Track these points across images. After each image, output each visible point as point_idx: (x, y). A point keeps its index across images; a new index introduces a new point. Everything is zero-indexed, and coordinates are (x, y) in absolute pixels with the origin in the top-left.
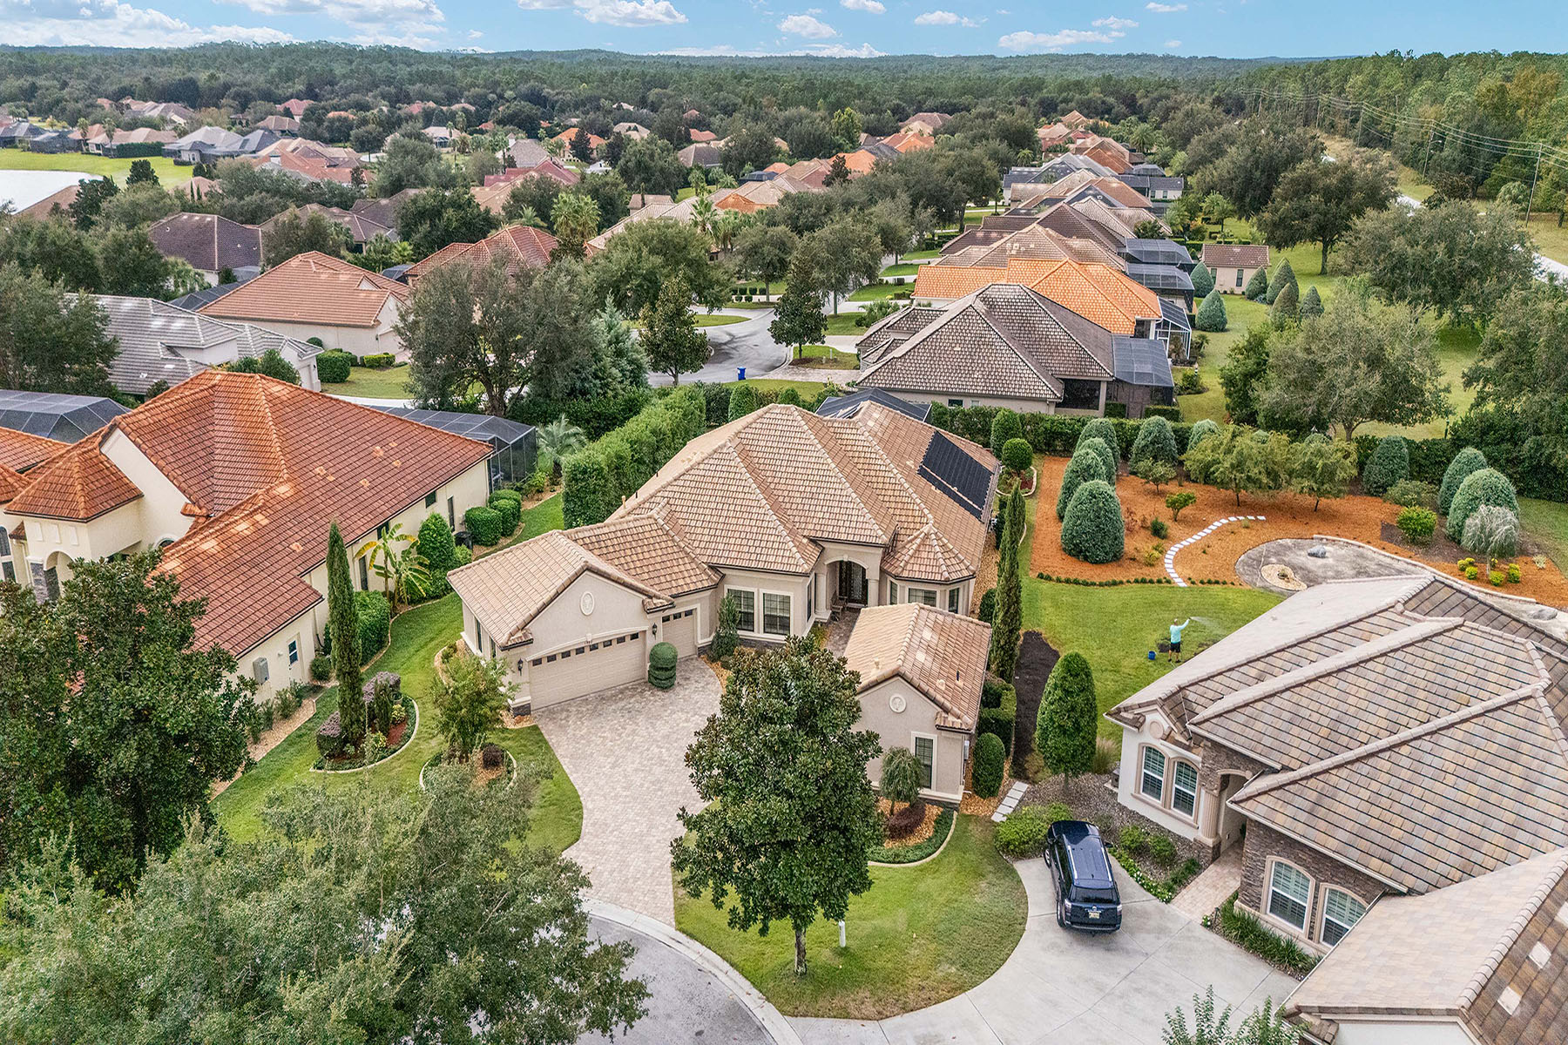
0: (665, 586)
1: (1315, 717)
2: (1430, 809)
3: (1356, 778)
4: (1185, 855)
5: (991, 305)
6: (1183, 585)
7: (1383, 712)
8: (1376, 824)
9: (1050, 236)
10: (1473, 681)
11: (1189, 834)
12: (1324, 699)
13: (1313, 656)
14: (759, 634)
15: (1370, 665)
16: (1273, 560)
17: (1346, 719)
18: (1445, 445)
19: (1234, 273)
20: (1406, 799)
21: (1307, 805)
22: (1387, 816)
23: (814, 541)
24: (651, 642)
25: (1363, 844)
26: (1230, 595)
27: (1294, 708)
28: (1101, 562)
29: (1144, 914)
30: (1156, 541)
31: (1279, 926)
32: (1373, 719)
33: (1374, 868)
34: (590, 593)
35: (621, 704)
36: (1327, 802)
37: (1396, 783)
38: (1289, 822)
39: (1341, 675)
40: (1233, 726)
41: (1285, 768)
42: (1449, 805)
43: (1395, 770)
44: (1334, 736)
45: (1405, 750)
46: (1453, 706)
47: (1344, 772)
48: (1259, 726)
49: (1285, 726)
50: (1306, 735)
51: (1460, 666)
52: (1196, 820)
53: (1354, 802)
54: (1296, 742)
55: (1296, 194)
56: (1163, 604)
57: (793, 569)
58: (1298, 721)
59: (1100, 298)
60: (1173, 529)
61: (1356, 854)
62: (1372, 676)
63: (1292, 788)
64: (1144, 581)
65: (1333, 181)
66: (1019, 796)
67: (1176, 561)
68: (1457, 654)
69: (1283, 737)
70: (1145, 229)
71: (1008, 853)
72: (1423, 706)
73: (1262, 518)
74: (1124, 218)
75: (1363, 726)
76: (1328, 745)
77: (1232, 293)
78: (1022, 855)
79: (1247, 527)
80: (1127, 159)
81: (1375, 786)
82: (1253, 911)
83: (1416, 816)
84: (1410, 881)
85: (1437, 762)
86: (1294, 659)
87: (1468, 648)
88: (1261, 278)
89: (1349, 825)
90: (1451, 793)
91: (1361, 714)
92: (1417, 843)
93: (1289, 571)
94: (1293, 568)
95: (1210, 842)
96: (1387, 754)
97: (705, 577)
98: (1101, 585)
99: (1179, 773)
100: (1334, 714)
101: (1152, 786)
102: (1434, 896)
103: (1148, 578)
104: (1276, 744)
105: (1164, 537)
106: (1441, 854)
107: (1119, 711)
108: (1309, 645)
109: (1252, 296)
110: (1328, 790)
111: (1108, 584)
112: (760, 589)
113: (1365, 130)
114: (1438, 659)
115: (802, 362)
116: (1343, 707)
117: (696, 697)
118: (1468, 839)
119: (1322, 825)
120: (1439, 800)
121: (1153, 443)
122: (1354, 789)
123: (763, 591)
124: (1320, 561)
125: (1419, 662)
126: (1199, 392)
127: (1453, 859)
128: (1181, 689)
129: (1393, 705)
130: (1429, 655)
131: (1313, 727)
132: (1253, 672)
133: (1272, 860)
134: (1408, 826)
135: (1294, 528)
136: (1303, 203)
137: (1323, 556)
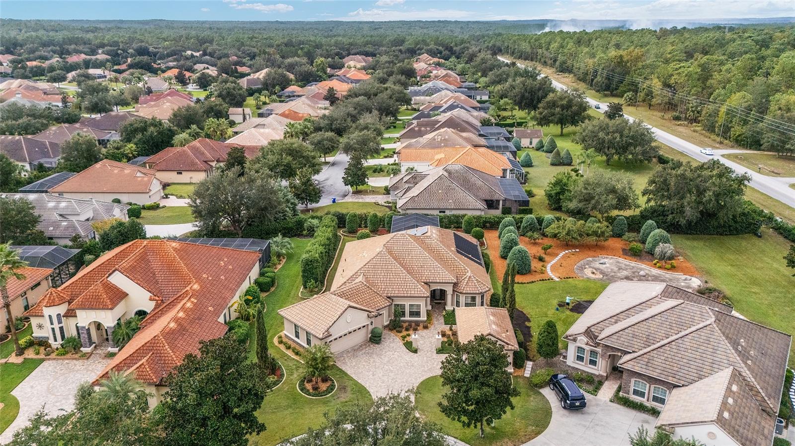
0: (373, 307)
1: (641, 335)
2: (685, 361)
3: (659, 353)
4: (596, 379)
5: (450, 173)
6: (557, 280)
7: (663, 332)
8: (669, 367)
9: (452, 132)
10: (691, 320)
11: (597, 373)
12: (643, 329)
13: (633, 314)
14: (407, 318)
15: (656, 317)
16: (587, 266)
17: (651, 335)
18: (638, 218)
19: (528, 140)
20: (676, 358)
21: (645, 363)
22: (672, 364)
23: (426, 283)
24: (370, 327)
25: (665, 373)
26: (577, 282)
27: (633, 333)
28: (525, 274)
29: (590, 400)
30: (542, 263)
31: (637, 399)
32: (661, 334)
33: (670, 380)
34: (351, 315)
35: (364, 351)
36: (651, 361)
37: (673, 354)
38: (640, 369)
39: (647, 321)
40: (613, 340)
41: (634, 352)
42: (690, 359)
43: (671, 350)
44: (648, 340)
45: (673, 343)
46: (685, 328)
47: (655, 352)
48: (622, 339)
49: (631, 339)
50: (639, 341)
51: (685, 315)
52: (598, 368)
53: (660, 361)
54: (636, 343)
55: (549, 107)
56: (553, 288)
57: (423, 295)
58: (635, 336)
59: (486, 162)
60: (547, 258)
61: (664, 376)
62: (657, 321)
63: (639, 358)
64: (543, 280)
65: (564, 102)
66: (531, 366)
67: (552, 271)
68: (684, 312)
69: (631, 342)
70: (484, 120)
71: (536, 387)
72: (676, 329)
73: (578, 250)
74: (474, 117)
75: (657, 336)
76: (648, 343)
77: (528, 148)
78: (541, 387)
79: (573, 255)
80: (459, 80)
81: (666, 355)
82: (627, 395)
83: (681, 363)
84: (683, 383)
85: (684, 346)
86: (627, 315)
87: (687, 310)
88: (541, 142)
89: (660, 368)
90: (690, 355)
91: (656, 333)
92: (683, 371)
93: (594, 271)
94: (595, 269)
95: (605, 375)
96: (668, 345)
97: (387, 302)
98: (528, 283)
99: (591, 354)
100: (647, 334)
101: (580, 358)
102: (691, 386)
103: (544, 279)
104: (629, 345)
105: (544, 261)
106: (691, 373)
107: (567, 337)
108: (631, 310)
109: (538, 149)
110: (651, 358)
111: (530, 283)
112: (407, 304)
113: (560, 66)
114: (678, 313)
115: (357, 192)
116: (650, 331)
117: (391, 345)
118: (699, 368)
119: (651, 369)
120: (687, 358)
121: (530, 225)
122: (659, 357)
123: (409, 303)
124: (604, 266)
125: (672, 315)
126: (533, 197)
127: (695, 375)
128: (589, 328)
129: (666, 329)
130: (675, 313)
131: (640, 338)
132: (613, 321)
133: (633, 380)
134: (679, 366)
135: (591, 253)
136: (552, 110)
137: (605, 264)
